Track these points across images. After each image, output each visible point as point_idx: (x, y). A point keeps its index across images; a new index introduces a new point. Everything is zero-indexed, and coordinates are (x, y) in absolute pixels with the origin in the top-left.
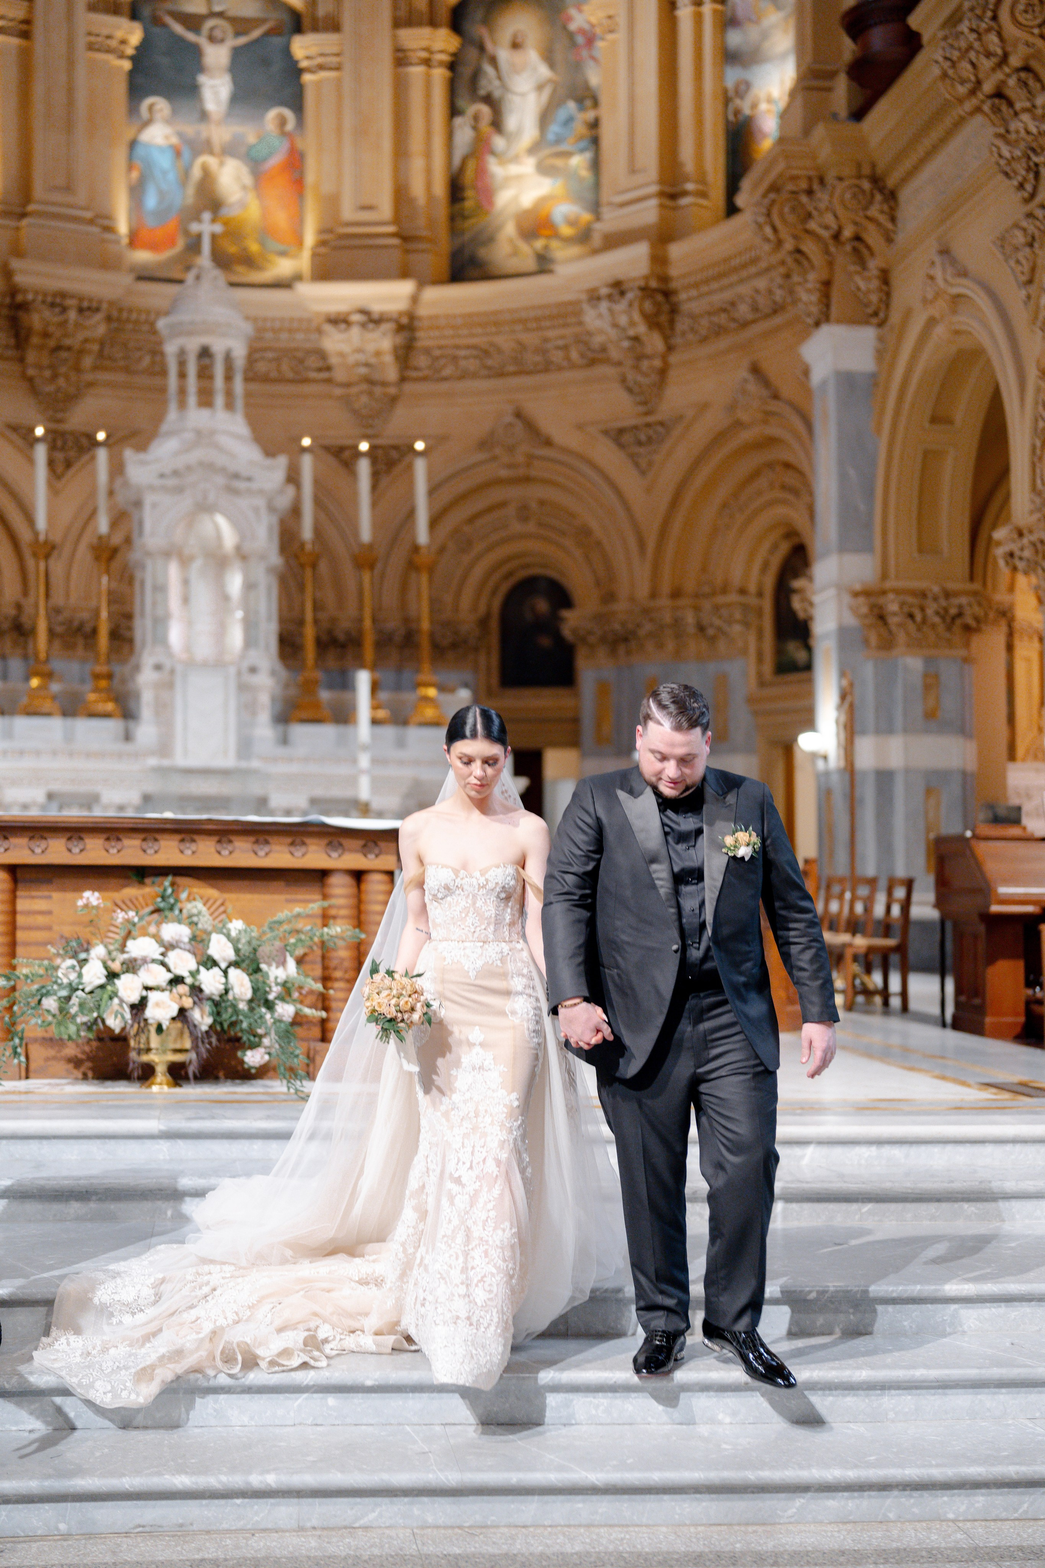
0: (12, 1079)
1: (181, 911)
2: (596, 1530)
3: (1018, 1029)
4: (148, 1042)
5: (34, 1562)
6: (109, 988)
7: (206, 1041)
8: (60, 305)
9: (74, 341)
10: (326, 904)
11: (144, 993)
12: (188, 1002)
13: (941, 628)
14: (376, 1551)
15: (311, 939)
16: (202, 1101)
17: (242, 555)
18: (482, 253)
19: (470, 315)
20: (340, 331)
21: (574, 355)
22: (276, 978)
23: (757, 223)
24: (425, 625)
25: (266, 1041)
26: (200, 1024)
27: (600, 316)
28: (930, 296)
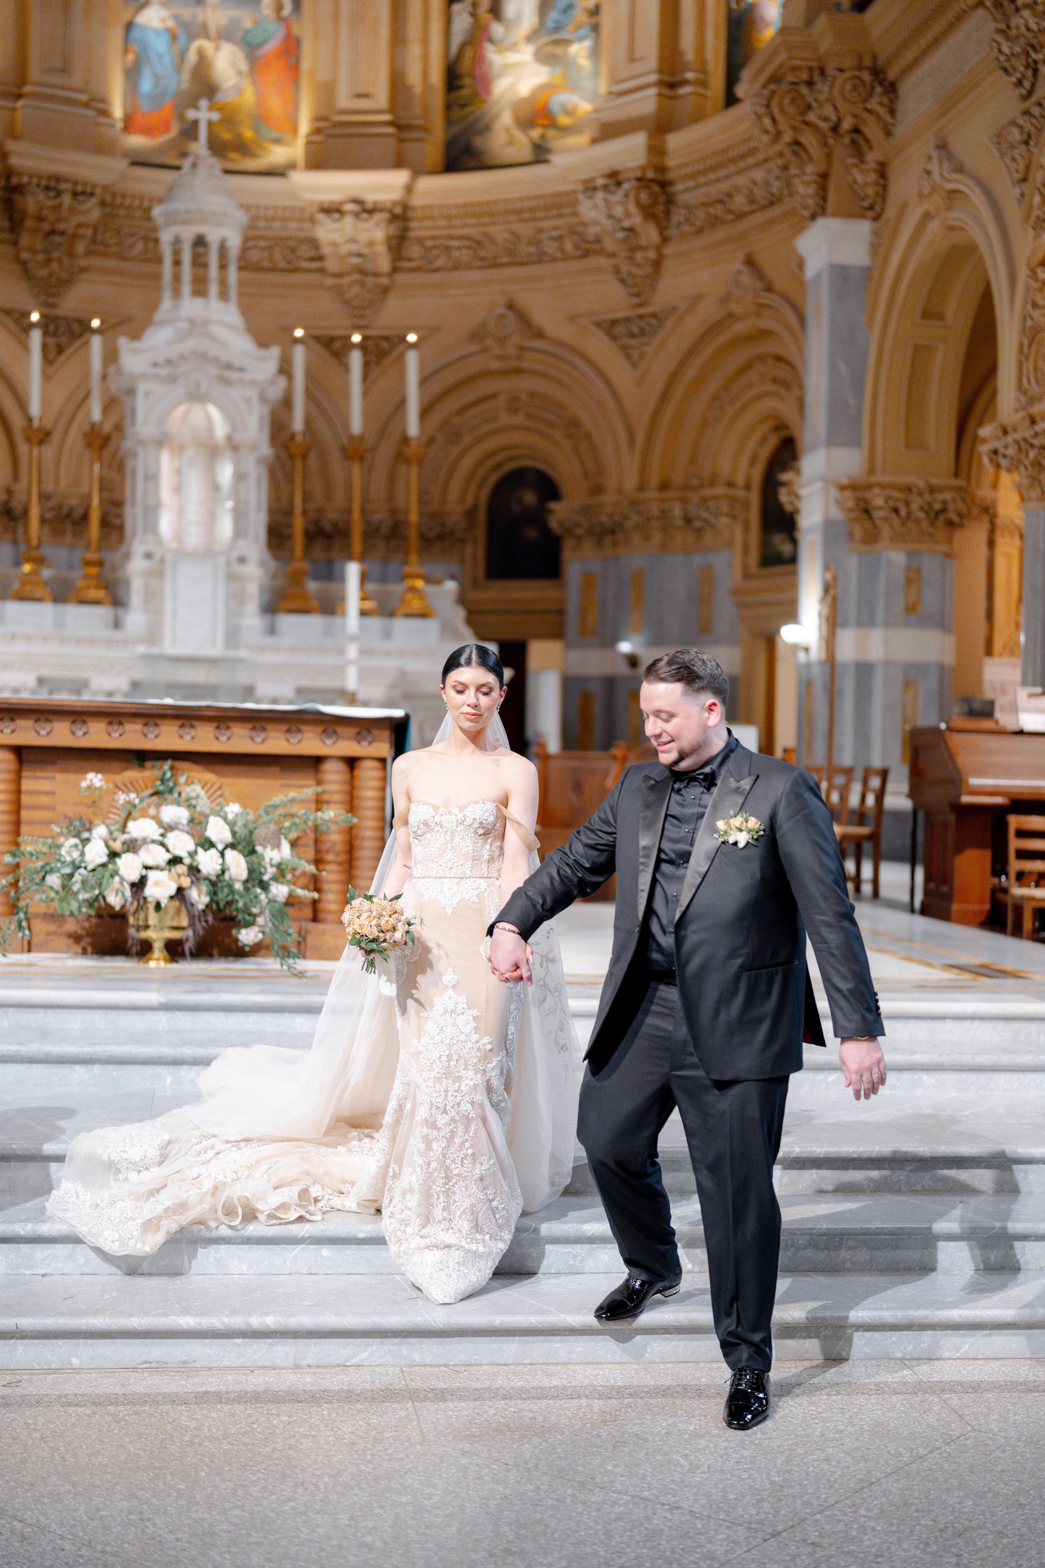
0: (15, 952)
1: (180, 794)
2: (573, 1367)
3: (983, 918)
4: (146, 919)
5: (49, 1392)
6: (110, 866)
7: (203, 919)
8: (54, 189)
9: (68, 226)
10: (320, 789)
11: (144, 872)
12: (186, 882)
13: (925, 524)
14: (368, 1386)
15: (305, 822)
16: (198, 976)
17: (233, 446)
18: (478, 142)
19: (465, 206)
20: (334, 221)
21: (568, 246)
22: (271, 860)
23: (755, 113)
24: (414, 517)
25: (260, 920)
26: (198, 902)
27: (596, 207)
28: (926, 191)
